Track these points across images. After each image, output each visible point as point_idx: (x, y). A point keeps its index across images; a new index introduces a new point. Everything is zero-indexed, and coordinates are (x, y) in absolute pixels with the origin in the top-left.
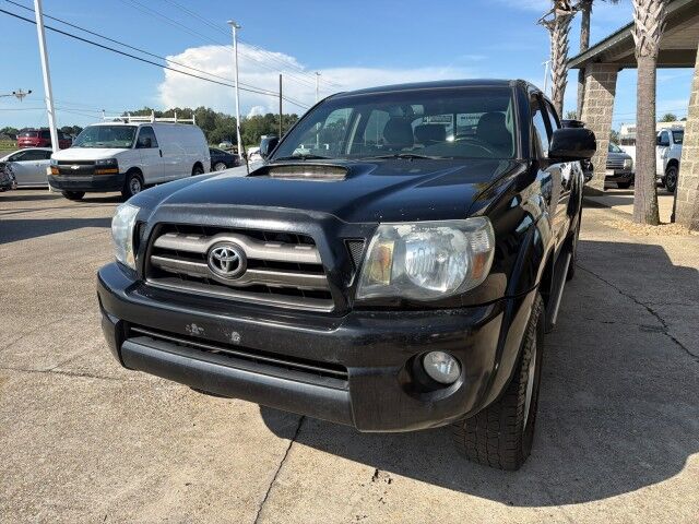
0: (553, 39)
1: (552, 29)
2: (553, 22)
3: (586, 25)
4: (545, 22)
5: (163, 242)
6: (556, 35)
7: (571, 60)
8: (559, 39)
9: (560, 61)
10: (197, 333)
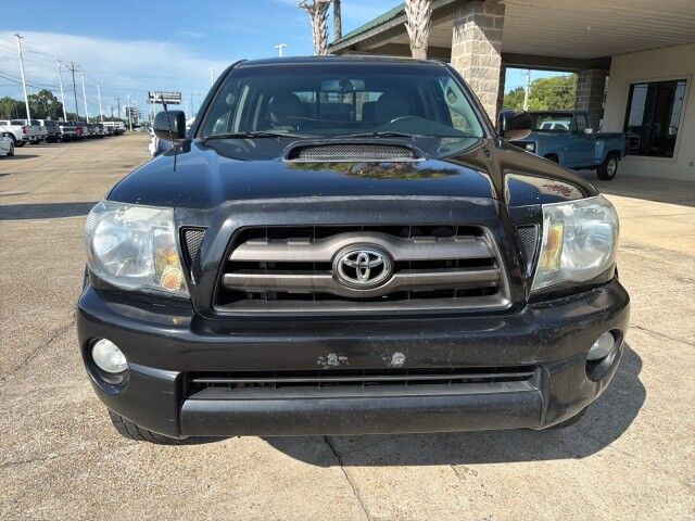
0: (314, 23)
1: (313, 14)
2: (314, 7)
3: (337, 14)
4: (306, 6)
5: (240, 254)
6: (317, 20)
7: (331, 45)
8: (320, 25)
9: (323, 46)
10: (336, 364)
